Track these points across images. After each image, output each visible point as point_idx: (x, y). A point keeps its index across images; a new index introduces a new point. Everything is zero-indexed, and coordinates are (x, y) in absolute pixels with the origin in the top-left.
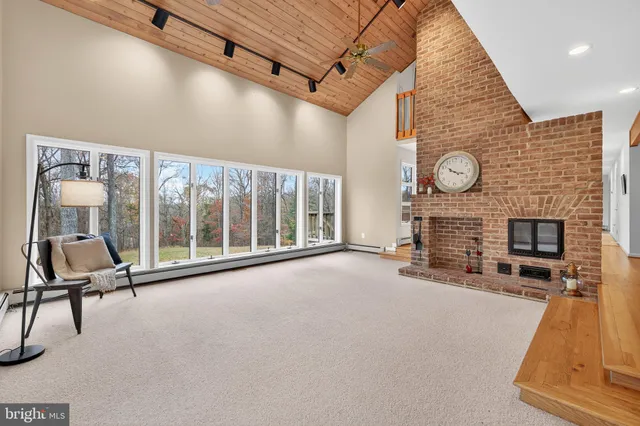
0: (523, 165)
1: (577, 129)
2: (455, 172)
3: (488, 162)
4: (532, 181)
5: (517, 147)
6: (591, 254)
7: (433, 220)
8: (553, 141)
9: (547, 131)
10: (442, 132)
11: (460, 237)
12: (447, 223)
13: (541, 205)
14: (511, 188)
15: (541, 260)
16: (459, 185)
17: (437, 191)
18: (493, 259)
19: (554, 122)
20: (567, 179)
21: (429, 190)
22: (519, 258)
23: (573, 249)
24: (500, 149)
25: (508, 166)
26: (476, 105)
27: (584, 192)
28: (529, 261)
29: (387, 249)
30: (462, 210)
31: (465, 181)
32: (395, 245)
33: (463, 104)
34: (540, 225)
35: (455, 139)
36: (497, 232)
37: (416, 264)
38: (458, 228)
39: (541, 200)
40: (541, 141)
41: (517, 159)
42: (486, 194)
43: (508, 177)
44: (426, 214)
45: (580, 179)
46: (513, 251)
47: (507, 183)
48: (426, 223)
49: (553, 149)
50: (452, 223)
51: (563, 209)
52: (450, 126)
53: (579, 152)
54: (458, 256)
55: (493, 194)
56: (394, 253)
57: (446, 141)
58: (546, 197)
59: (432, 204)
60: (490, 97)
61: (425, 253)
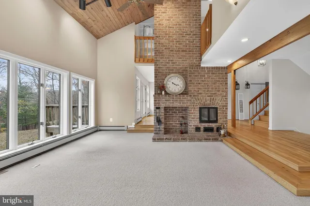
0: (204, 84)
1: (221, 72)
2: (175, 84)
3: (191, 81)
4: (208, 91)
5: (202, 76)
6: (225, 120)
7: (166, 108)
8: (214, 75)
9: (212, 71)
10: (168, 63)
11: (175, 117)
12: (169, 110)
13: (210, 101)
14: (200, 93)
15: (210, 124)
16: (177, 91)
17: (166, 93)
18: (194, 126)
19: (214, 68)
20: (219, 91)
21: (163, 92)
22: (203, 124)
23: (220, 119)
24: (196, 76)
25: (199, 84)
26: (184, 53)
27: (223, 96)
28: (207, 125)
29: (129, 126)
30: (180, 103)
31: (180, 89)
32: (134, 124)
33: (178, 51)
34: (211, 110)
35: (174, 68)
36: (195, 113)
37: (157, 133)
38: (175, 112)
39: (211, 99)
40: (210, 75)
41: (202, 81)
42: (190, 96)
43: (199, 88)
44: (162, 106)
45: (222, 91)
46: (201, 121)
47: (199, 91)
48: (162, 110)
49: (214, 78)
50: (172, 110)
51: (217, 103)
52: (172, 60)
53: (222, 81)
54: (174, 126)
55: (194, 96)
56: (134, 129)
57: (170, 68)
58: (212, 98)
59: (166, 100)
60: (190, 51)
61: (162, 126)
